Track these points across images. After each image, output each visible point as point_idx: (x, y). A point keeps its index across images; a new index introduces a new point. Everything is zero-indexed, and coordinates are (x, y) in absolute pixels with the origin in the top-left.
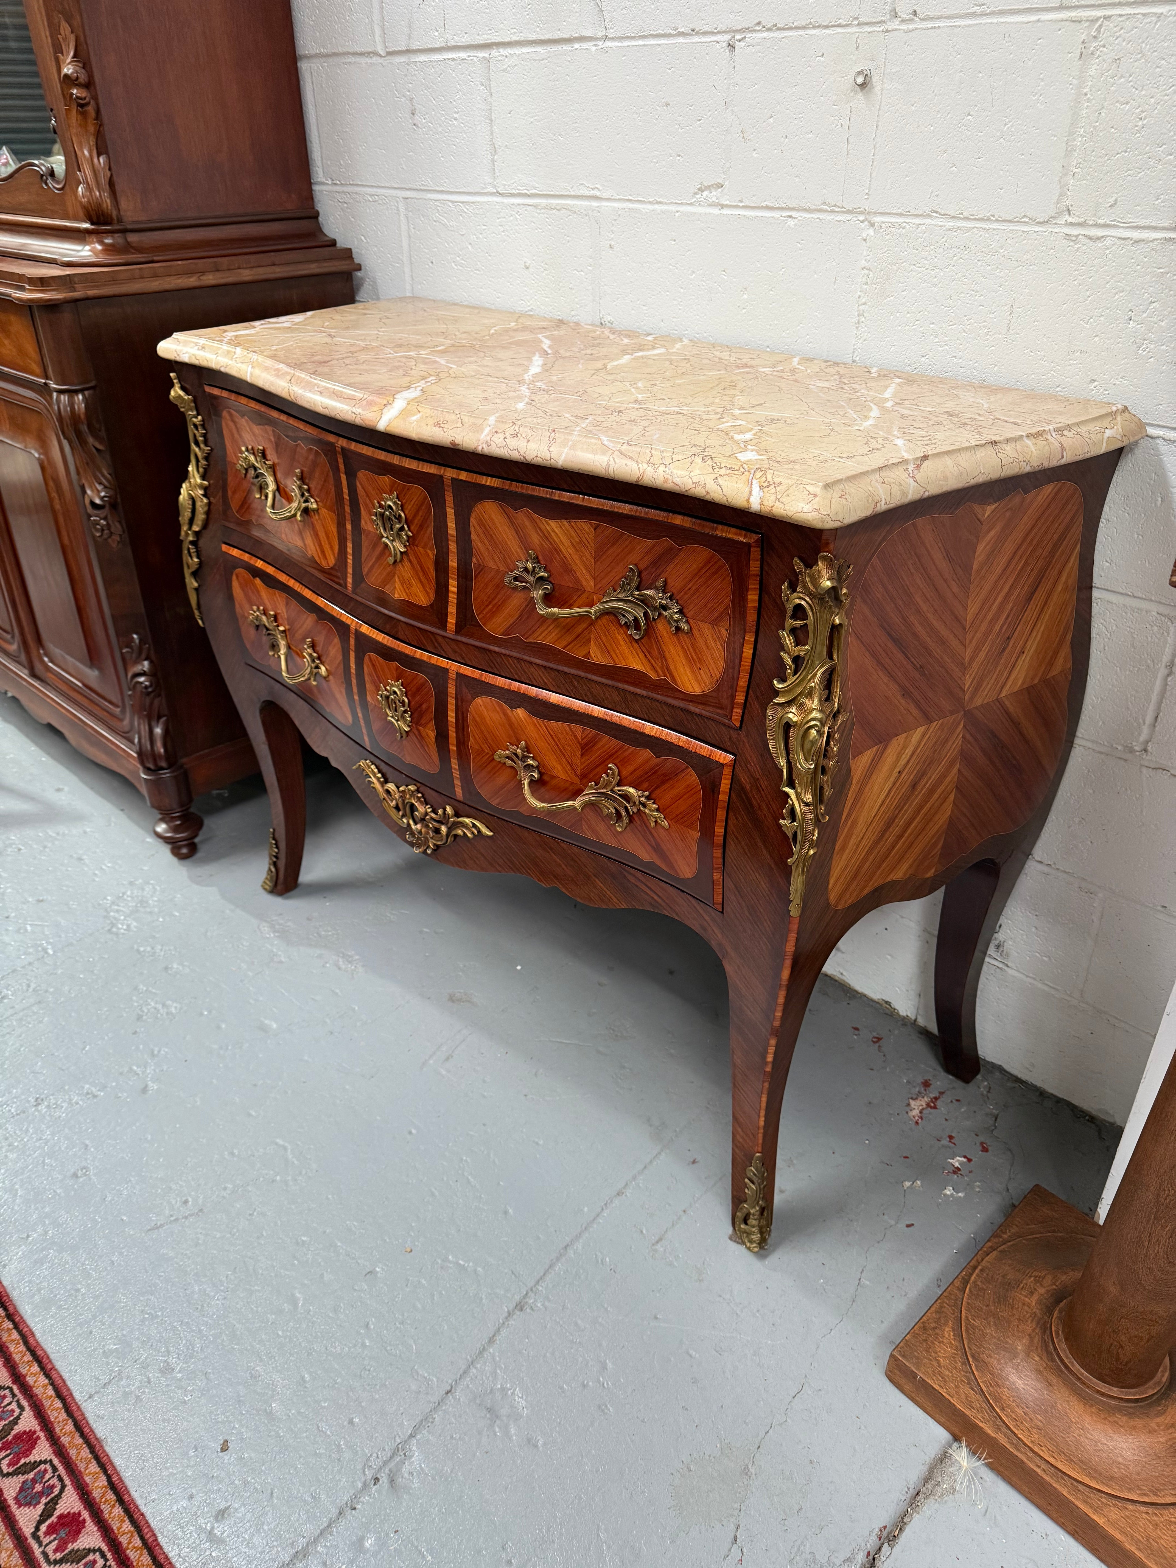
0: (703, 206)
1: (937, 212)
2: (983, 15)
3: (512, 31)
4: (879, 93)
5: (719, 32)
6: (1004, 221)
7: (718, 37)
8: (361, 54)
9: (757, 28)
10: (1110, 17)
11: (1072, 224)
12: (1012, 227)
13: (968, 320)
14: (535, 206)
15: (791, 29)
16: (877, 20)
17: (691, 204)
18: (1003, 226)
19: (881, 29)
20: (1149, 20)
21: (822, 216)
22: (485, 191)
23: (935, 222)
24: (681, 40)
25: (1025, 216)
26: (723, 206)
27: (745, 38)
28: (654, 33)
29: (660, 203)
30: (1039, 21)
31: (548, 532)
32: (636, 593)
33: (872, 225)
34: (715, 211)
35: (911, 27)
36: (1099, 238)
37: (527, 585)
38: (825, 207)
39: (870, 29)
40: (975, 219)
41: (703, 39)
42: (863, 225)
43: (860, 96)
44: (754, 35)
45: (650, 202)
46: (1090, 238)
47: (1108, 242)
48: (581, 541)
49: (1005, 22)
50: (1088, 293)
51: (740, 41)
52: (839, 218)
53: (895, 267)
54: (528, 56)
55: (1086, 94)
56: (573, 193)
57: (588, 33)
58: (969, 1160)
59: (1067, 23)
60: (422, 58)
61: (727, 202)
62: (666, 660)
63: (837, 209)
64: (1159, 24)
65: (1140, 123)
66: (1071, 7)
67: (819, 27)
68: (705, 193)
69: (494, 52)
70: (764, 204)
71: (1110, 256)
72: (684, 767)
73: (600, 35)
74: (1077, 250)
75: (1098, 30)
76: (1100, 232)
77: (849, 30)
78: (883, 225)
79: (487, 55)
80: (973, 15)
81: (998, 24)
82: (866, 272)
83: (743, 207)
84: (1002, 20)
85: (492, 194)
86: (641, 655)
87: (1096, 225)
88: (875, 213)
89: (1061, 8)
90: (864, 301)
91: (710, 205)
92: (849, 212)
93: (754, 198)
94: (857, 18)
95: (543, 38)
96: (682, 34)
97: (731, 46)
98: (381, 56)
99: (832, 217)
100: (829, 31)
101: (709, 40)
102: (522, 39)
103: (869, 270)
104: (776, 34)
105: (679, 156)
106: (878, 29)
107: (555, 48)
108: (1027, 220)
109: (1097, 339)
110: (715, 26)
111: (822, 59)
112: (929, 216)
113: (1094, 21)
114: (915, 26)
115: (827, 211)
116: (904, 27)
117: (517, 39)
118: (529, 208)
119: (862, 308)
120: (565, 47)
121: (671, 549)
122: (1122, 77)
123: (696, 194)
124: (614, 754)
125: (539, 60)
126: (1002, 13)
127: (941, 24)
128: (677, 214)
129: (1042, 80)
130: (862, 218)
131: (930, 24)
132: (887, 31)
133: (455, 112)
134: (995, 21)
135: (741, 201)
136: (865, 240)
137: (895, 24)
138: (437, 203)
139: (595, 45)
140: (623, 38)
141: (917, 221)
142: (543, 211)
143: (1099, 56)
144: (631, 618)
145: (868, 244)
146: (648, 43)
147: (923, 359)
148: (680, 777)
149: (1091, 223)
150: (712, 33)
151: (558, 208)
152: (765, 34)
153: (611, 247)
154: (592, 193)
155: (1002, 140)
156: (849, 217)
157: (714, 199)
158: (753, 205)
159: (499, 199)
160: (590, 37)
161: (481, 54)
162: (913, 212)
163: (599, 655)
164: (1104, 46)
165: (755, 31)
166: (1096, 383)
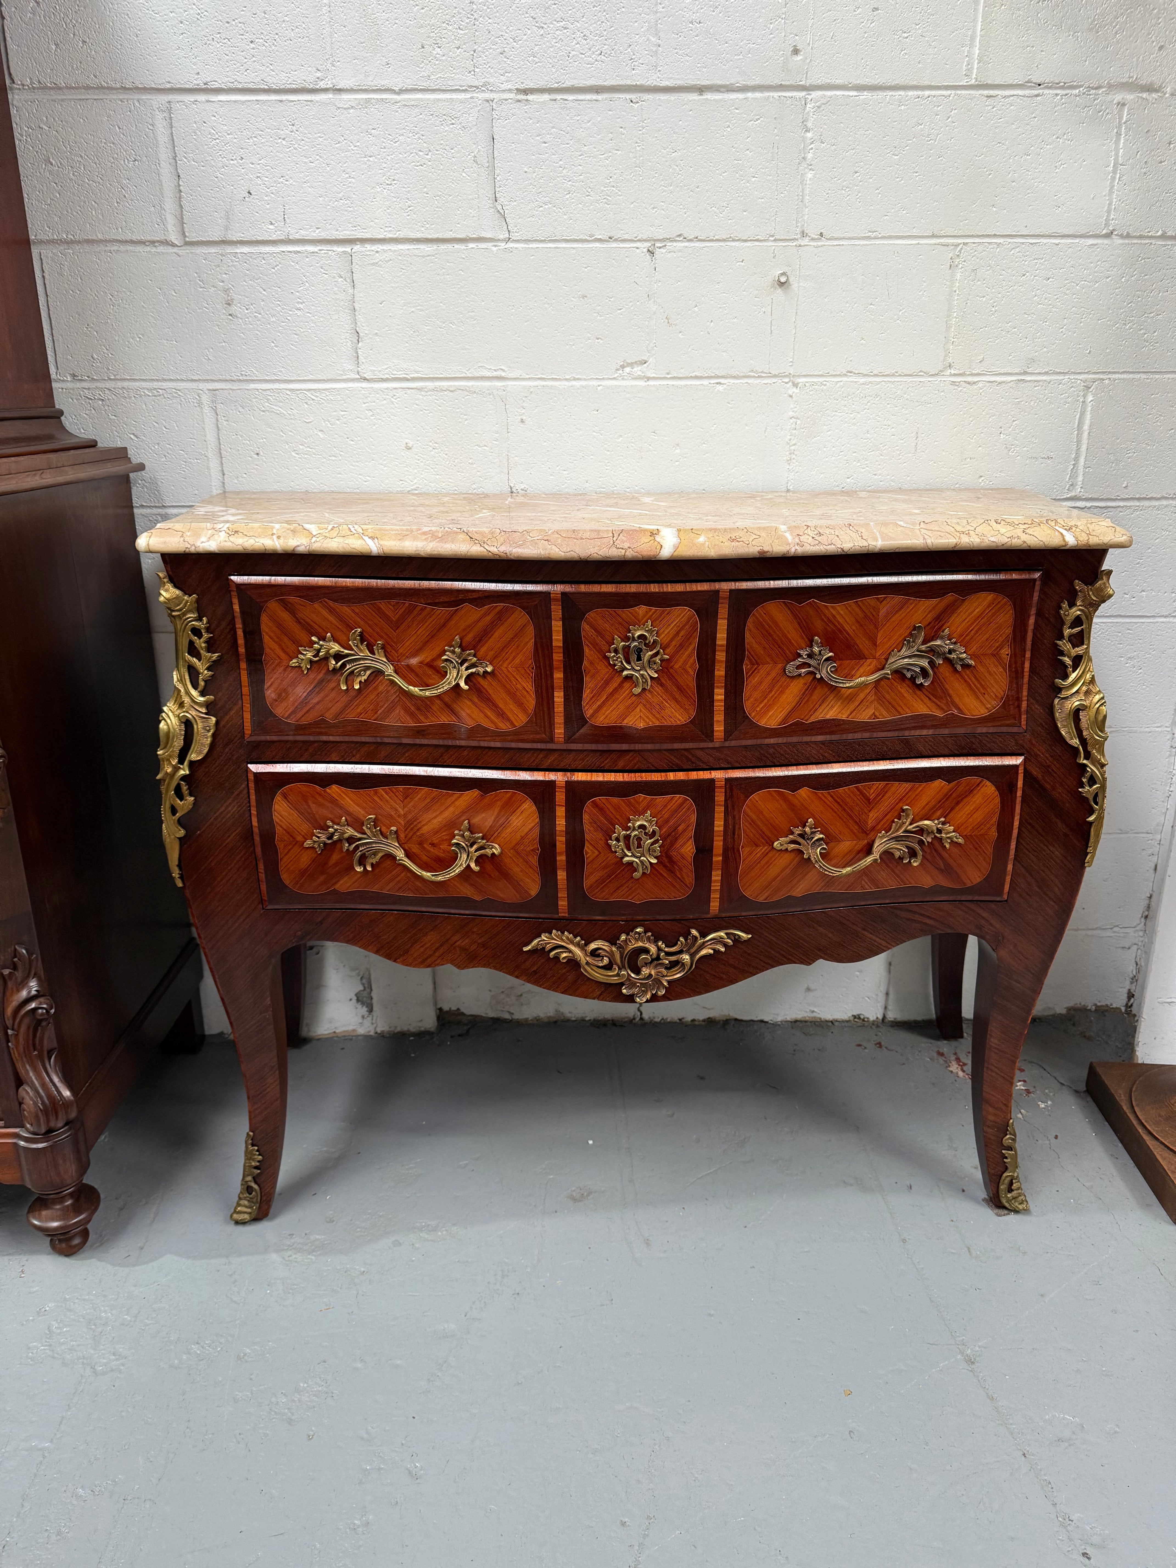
0: (626, 380)
1: (851, 372)
2: (876, 238)
3: (386, 229)
4: (796, 289)
5: (639, 241)
6: (905, 375)
7: (638, 244)
8: (142, 243)
9: (678, 239)
10: (967, 243)
11: (955, 375)
12: (911, 379)
13: (883, 446)
14: (420, 389)
15: (712, 240)
16: (791, 238)
17: (614, 378)
18: (905, 379)
19: (794, 244)
20: (992, 246)
21: (750, 381)
22: (344, 377)
23: (850, 379)
24: (597, 245)
25: (921, 371)
26: (649, 379)
27: (665, 246)
28: (568, 238)
29: (578, 379)
30: (918, 244)
31: (834, 616)
32: (923, 647)
33: (795, 385)
34: (642, 383)
35: (820, 244)
36: (974, 383)
37: (811, 669)
38: (752, 374)
39: (784, 244)
40: (883, 375)
41: (621, 245)
42: (788, 386)
43: (779, 291)
44: (675, 244)
45: (566, 380)
46: (969, 383)
47: (980, 385)
48: (866, 616)
49: (894, 244)
50: (971, 419)
51: (660, 248)
52: (765, 381)
53: (819, 415)
54: (407, 252)
55: (955, 291)
56: (470, 375)
57: (488, 235)
58: (1024, 1081)
59: (939, 246)
60: (245, 249)
61: (654, 375)
62: (950, 697)
63: (763, 375)
64: (998, 249)
65: (993, 309)
66: (940, 236)
67: (738, 240)
68: (628, 370)
69: (357, 248)
70: (693, 375)
71: (983, 394)
72: (978, 781)
73: (501, 237)
74: (960, 391)
75: (960, 251)
76: (975, 379)
77: (766, 244)
78: (807, 384)
79: (349, 250)
80: (869, 238)
81: (888, 244)
82: (795, 420)
83: (671, 378)
84: (891, 242)
85: (352, 380)
86: (926, 700)
87: (972, 375)
88: (799, 376)
89: (933, 236)
90: (794, 442)
91: (632, 379)
92: (775, 376)
93: (682, 371)
94: (773, 236)
95: (430, 237)
96: (600, 240)
97: (652, 253)
98: (173, 245)
99: (759, 381)
100: (749, 244)
101: (629, 246)
102: (401, 236)
103: (797, 418)
104: (697, 244)
105: (598, 339)
106: (791, 244)
107: (443, 247)
108: (922, 374)
109: (980, 448)
110: (635, 235)
111: (742, 264)
112: (846, 375)
113: (957, 245)
114: (823, 243)
115: (754, 377)
116: (815, 244)
117: (395, 236)
118: (409, 391)
119: (793, 448)
120: (456, 246)
121: (956, 601)
122: (979, 280)
123: (617, 370)
124: (904, 796)
125: (423, 257)
126: (890, 237)
127: (843, 243)
128: (599, 388)
129: (924, 282)
130: (787, 380)
131: (835, 243)
132: (800, 246)
133: (298, 303)
134: (886, 242)
135: (668, 374)
136: (791, 396)
137: (805, 241)
138: (268, 393)
139: (495, 246)
140: (530, 241)
141: (836, 379)
142: (429, 393)
143: (962, 268)
144: (918, 670)
145: (794, 399)
146: (559, 246)
147: (848, 480)
148: (975, 792)
149: (968, 373)
150: (632, 241)
151: (451, 389)
152: (687, 244)
153: (522, 421)
154: (495, 374)
155: (898, 321)
156: (774, 380)
157: (640, 373)
158: (681, 376)
159: (365, 385)
160: (490, 238)
161: (340, 249)
162: (832, 373)
163: (884, 713)
164: (965, 261)
165: (676, 241)
166: (983, 478)
